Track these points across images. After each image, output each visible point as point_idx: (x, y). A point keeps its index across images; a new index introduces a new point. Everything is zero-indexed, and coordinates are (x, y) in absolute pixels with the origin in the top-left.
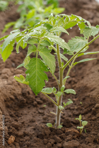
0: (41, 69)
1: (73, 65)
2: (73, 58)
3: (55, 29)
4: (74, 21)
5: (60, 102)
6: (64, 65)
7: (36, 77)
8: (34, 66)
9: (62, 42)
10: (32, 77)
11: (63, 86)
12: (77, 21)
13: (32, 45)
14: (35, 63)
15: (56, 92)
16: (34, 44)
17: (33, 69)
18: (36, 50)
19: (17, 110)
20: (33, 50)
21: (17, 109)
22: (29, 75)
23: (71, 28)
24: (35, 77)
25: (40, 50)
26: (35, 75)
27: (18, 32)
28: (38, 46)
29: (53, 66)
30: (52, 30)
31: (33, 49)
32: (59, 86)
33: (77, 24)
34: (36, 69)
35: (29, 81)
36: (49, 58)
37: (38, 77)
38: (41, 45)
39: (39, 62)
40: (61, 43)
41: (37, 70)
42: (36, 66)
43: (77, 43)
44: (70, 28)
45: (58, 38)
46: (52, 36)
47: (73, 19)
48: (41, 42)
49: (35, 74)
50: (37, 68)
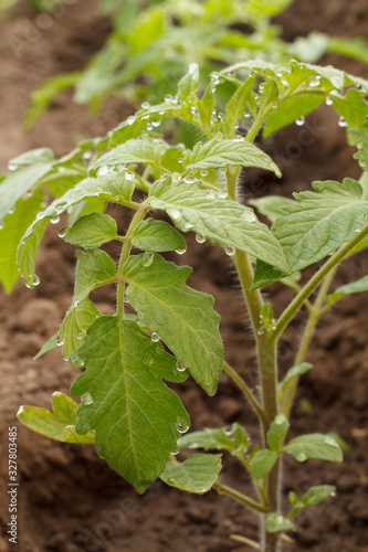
0: (147, 368)
1: (324, 303)
2: (315, 283)
3: (206, 153)
4: (310, 92)
5: (272, 491)
6: (277, 317)
7: (128, 412)
8: (109, 357)
9: (244, 227)
10: (107, 409)
11: (281, 420)
12: (323, 89)
13: (91, 251)
14: (116, 344)
15: (250, 452)
16: (100, 244)
17: (108, 372)
18: (112, 273)
19: (89, 515)
20: (100, 274)
21: (84, 507)
22: (88, 400)
23: (300, 123)
24: (120, 410)
25: (131, 275)
26: (123, 403)
27: (44, 162)
28: (125, 250)
29: (208, 353)
30: (194, 157)
31: (95, 272)
32: (263, 418)
33: (329, 102)
34: (121, 370)
35: (92, 428)
36: (180, 311)
37: (135, 411)
38: (135, 251)
39: (134, 336)
40: (237, 233)
41: (128, 375)
42: (118, 356)
43: (323, 222)
44: (294, 123)
45: (220, 205)
46: (190, 195)
47: (304, 83)
48: (136, 234)
49: (118, 398)
50: (129, 367)
